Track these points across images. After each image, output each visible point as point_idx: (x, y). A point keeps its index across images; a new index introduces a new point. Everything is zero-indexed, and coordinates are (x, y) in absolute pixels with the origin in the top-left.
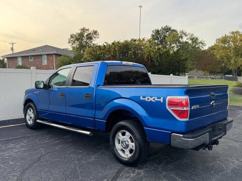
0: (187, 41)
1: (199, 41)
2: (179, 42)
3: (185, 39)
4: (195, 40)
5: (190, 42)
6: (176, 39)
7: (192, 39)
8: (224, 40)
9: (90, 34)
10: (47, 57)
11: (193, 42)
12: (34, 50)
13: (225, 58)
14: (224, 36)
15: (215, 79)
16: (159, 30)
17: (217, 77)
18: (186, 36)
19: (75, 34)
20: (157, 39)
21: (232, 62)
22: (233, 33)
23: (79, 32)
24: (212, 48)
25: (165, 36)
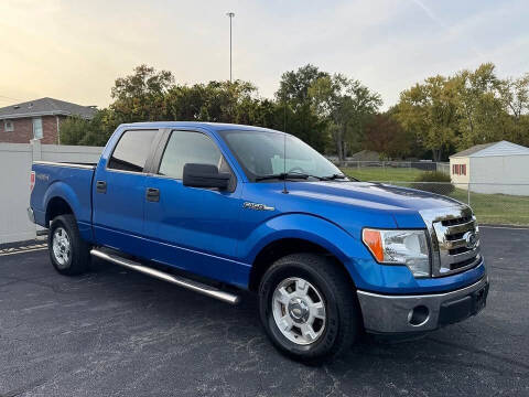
0: (348, 94)
1: (371, 94)
2: (334, 97)
3: (343, 92)
4: (362, 93)
5: (354, 97)
6: (327, 90)
7: (357, 92)
8: (416, 94)
9: (155, 78)
10: (43, 122)
11: (360, 98)
12: (17, 108)
13: (418, 127)
14: (415, 86)
15: (400, 167)
16: (295, 72)
17: (403, 163)
18: (346, 85)
19: (125, 78)
20: (292, 90)
21: (432, 134)
22: (432, 80)
23: (134, 74)
24: (395, 110)
25: (307, 85)
